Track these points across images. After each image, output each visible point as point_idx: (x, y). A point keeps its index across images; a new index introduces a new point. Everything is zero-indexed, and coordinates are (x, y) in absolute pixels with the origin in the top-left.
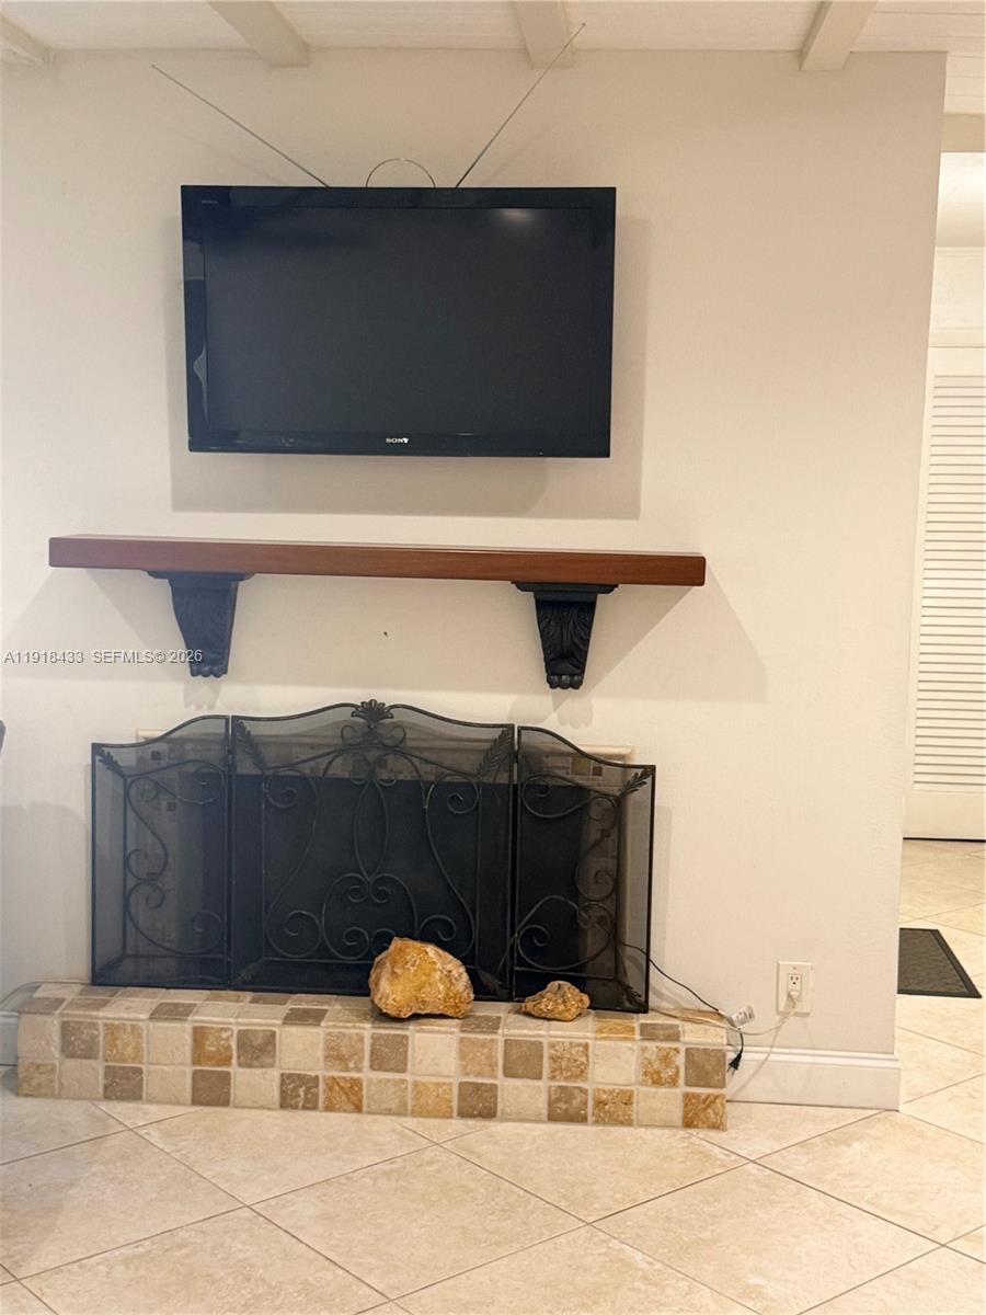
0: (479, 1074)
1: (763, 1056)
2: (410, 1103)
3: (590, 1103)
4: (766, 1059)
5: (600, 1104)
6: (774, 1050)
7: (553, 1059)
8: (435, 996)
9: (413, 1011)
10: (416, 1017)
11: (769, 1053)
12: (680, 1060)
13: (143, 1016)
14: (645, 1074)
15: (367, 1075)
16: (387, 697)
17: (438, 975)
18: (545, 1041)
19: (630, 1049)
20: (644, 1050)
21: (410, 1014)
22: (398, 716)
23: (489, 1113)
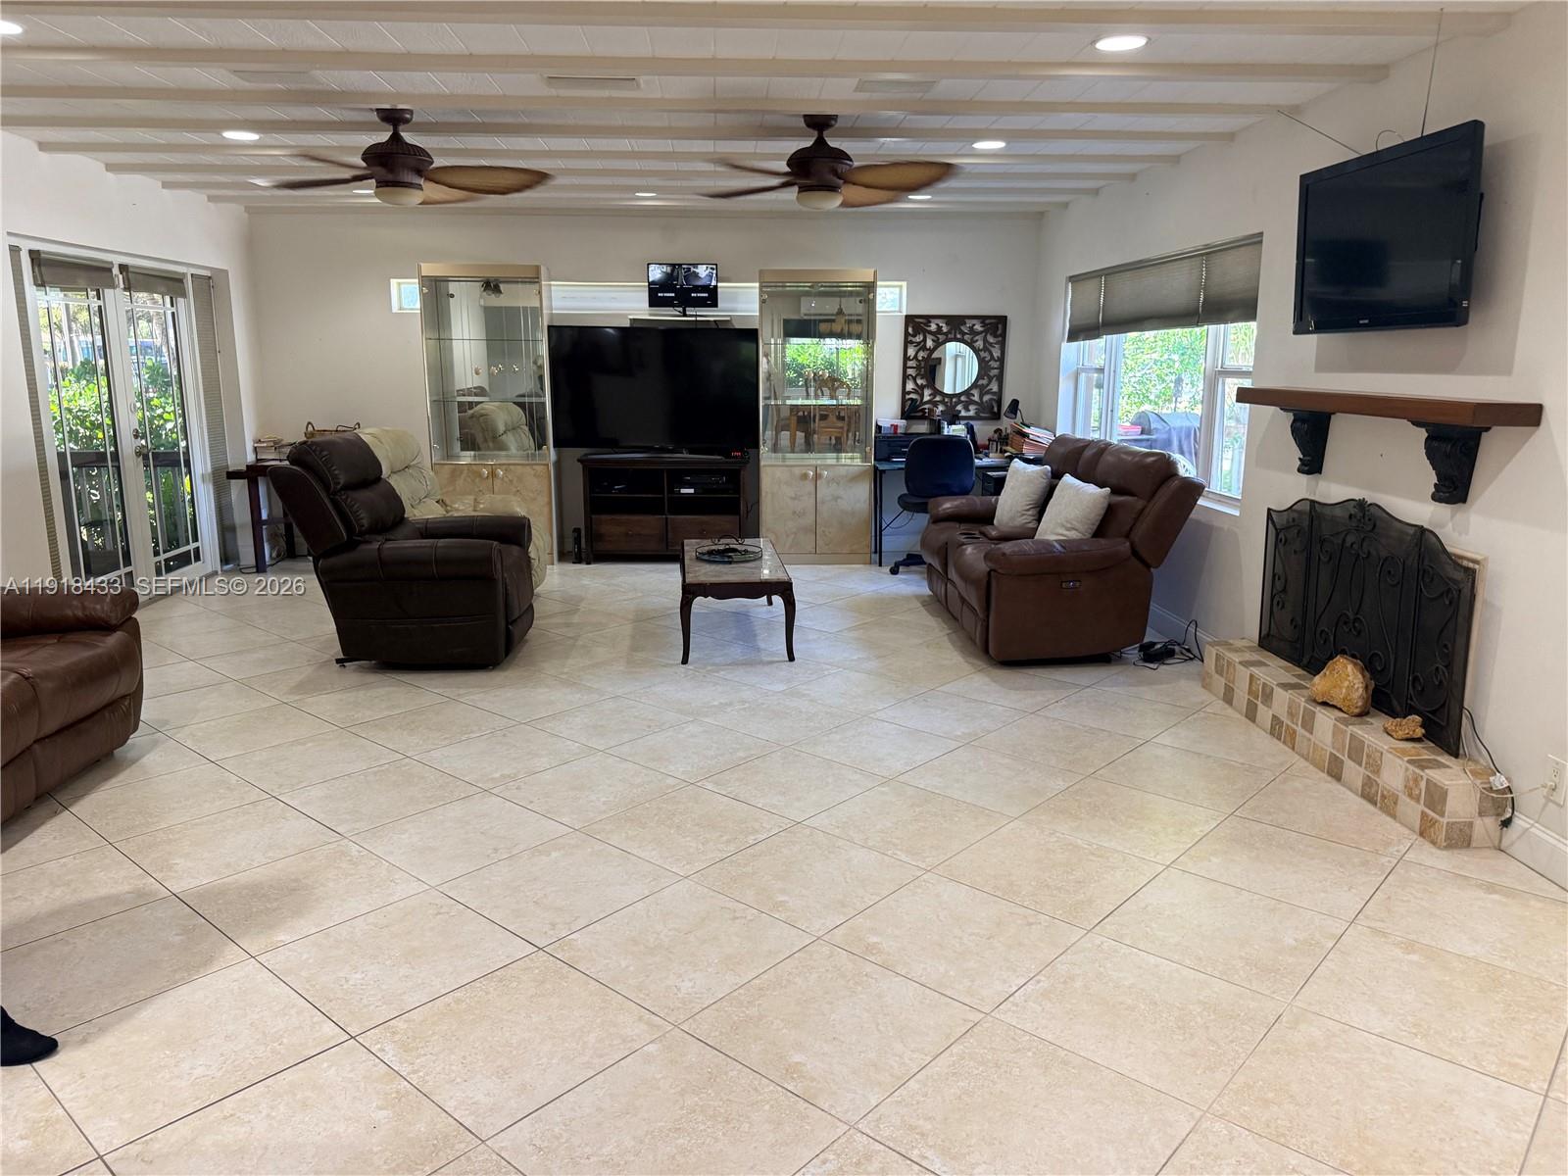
0: (1338, 751)
1: (1529, 826)
2: (1311, 755)
3: (1379, 795)
4: (1528, 829)
5: (1383, 797)
6: (1536, 825)
7: (1368, 756)
8: (1338, 696)
9: (1325, 699)
10: (1325, 704)
11: (1532, 825)
12: (1423, 785)
13: (1237, 660)
14: (1406, 787)
15: (1299, 730)
16: (1370, 497)
17: (1346, 684)
18: (1366, 742)
19: (1401, 766)
20: (1407, 769)
21: (1320, 701)
22: (1372, 509)
23: (1338, 778)
